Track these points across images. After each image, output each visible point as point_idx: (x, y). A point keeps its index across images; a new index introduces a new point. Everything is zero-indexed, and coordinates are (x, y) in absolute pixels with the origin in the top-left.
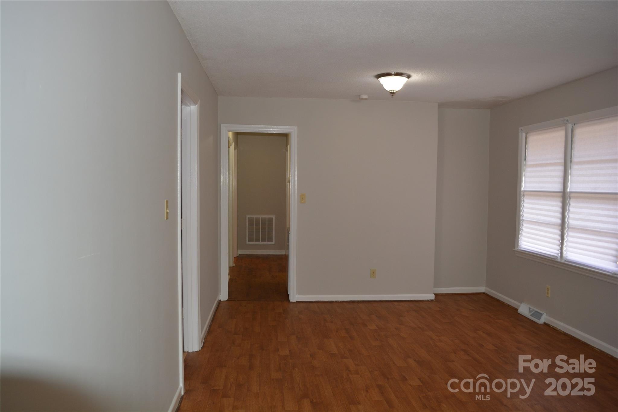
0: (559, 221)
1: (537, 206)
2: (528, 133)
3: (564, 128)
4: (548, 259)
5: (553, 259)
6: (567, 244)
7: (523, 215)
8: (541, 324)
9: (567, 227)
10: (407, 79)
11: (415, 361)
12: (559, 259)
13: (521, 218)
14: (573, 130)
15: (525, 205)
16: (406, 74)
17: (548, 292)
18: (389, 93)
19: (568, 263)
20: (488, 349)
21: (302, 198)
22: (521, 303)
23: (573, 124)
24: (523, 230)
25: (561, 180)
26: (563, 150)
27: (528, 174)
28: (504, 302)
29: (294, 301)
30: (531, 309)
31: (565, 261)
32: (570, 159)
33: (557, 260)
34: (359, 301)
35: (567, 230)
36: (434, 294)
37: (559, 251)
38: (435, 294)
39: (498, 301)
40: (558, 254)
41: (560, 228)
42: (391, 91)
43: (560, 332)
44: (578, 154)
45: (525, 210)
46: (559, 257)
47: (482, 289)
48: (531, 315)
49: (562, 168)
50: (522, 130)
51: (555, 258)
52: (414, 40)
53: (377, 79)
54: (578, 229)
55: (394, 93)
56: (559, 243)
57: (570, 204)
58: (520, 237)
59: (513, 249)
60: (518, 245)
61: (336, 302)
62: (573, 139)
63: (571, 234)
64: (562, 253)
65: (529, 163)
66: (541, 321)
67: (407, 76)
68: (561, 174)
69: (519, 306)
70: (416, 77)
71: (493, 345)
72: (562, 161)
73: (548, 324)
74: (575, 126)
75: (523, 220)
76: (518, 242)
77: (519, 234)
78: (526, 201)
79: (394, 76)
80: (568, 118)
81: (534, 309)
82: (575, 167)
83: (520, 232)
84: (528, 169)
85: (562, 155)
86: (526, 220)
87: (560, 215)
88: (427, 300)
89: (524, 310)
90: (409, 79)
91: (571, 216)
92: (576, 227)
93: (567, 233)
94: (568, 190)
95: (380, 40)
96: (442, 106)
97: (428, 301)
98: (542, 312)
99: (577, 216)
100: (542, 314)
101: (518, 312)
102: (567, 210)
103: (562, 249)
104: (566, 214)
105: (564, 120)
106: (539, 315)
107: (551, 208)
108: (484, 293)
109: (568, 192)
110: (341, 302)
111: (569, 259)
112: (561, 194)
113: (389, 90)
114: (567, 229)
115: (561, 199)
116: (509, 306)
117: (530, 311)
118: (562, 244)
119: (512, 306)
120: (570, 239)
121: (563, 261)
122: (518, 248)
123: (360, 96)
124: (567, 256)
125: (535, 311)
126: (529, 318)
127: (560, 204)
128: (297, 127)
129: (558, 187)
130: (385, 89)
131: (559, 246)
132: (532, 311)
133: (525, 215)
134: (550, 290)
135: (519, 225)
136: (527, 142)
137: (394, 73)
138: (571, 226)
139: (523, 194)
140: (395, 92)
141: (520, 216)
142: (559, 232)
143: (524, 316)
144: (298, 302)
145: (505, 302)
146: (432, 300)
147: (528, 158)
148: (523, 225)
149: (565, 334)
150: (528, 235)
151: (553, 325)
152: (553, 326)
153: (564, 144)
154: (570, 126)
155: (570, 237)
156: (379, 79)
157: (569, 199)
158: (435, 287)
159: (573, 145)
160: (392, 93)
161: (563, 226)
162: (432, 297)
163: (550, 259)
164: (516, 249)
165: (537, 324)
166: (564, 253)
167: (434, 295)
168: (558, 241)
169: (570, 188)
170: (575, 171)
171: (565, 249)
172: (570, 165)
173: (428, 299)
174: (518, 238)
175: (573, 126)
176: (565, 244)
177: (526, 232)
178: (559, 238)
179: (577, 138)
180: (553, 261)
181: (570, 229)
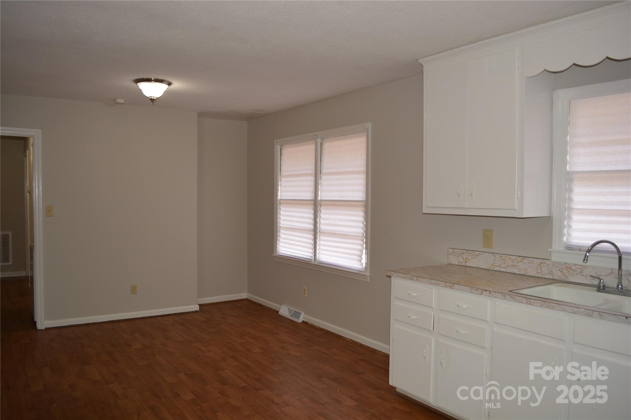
0: (312, 227)
1: (292, 214)
2: (282, 145)
3: (314, 142)
4: (303, 262)
5: (308, 262)
6: (319, 248)
7: (280, 222)
8: (300, 323)
9: (319, 232)
10: (168, 86)
11: (186, 374)
12: (313, 261)
13: (278, 225)
14: (322, 144)
15: (282, 213)
16: (166, 80)
17: (304, 293)
18: (150, 100)
19: (321, 264)
20: (256, 353)
21: (48, 211)
22: (281, 305)
23: (322, 139)
24: (280, 236)
25: (312, 189)
26: (314, 161)
27: (283, 184)
28: (265, 306)
29: (43, 329)
30: (290, 309)
31: (319, 262)
32: (320, 171)
33: (311, 262)
34: (119, 320)
35: (319, 235)
36: (198, 304)
37: (313, 254)
38: (200, 305)
39: (260, 305)
40: (312, 257)
41: (313, 233)
42: (151, 97)
43: (318, 328)
44: (327, 165)
45: (281, 217)
46: (313, 260)
47: (244, 295)
48: (291, 316)
49: (313, 178)
50: (277, 142)
51: (310, 261)
52: (178, 48)
53: (135, 84)
54: (328, 233)
55: (154, 100)
56: (312, 247)
57: (320, 211)
58: (278, 243)
59: (272, 255)
60: (276, 251)
61: (93, 324)
62: (322, 153)
63: (322, 238)
64: (315, 255)
65: (284, 173)
66: (300, 320)
67: (168, 84)
68: (312, 183)
69: (280, 308)
70: (177, 85)
71: (260, 348)
72: (313, 172)
73: (306, 322)
74: (323, 140)
75: (280, 227)
76: (276, 247)
77: (277, 240)
78: (282, 209)
79: (154, 82)
80: (317, 133)
81: (293, 309)
82: (324, 177)
83: (278, 238)
84: (284, 179)
85: (313, 167)
86: (283, 227)
87: (312, 221)
88: (191, 312)
89: (284, 311)
90: (170, 86)
91: (322, 221)
92: (327, 232)
93: (319, 237)
94: (319, 198)
95: (142, 44)
96: (201, 115)
97: (193, 312)
98: (300, 312)
99: (327, 222)
100: (300, 314)
101: (279, 314)
102: (318, 217)
103: (315, 252)
104: (318, 220)
105: (315, 135)
106: (298, 315)
107: (305, 215)
108: (246, 299)
109: (319, 201)
110: (99, 323)
111: (321, 261)
112: (313, 202)
113: (148, 97)
114: (319, 233)
115: (313, 207)
116: (270, 309)
117: (289, 312)
118: (315, 248)
119: (273, 309)
120: (322, 243)
121: (316, 263)
122: (276, 253)
123: (115, 100)
124: (319, 258)
125: (294, 311)
126: (290, 319)
127: (312, 211)
128: (41, 130)
129: (309, 196)
130: (145, 95)
131: (313, 249)
132: (291, 312)
133: (281, 222)
134: (306, 291)
135: (277, 232)
136: (282, 154)
137: (154, 79)
138: (323, 231)
139: (280, 202)
140: (155, 98)
141: (277, 223)
142: (312, 237)
143: (285, 317)
144: (47, 329)
145: (267, 306)
146: (196, 311)
147: (284, 168)
148: (280, 231)
149: (321, 329)
150: (285, 241)
151: (310, 322)
152: (310, 324)
153: (314, 156)
154: (319, 141)
155: (322, 241)
156: (138, 84)
157: (319, 207)
158: (198, 297)
159: (322, 158)
160: (152, 100)
161: (315, 231)
162: (196, 308)
163: (306, 262)
164: (275, 255)
165: (297, 323)
166: (318, 255)
167: (198, 306)
168: (312, 245)
169: (320, 197)
170: (324, 181)
171: (318, 252)
172: (320, 176)
173: (193, 311)
174: (276, 244)
175: (322, 140)
176: (318, 247)
177: (283, 238)
178: (313, 242)
179: (325, 152)
180: (308, 263)
181: (321, 234)
